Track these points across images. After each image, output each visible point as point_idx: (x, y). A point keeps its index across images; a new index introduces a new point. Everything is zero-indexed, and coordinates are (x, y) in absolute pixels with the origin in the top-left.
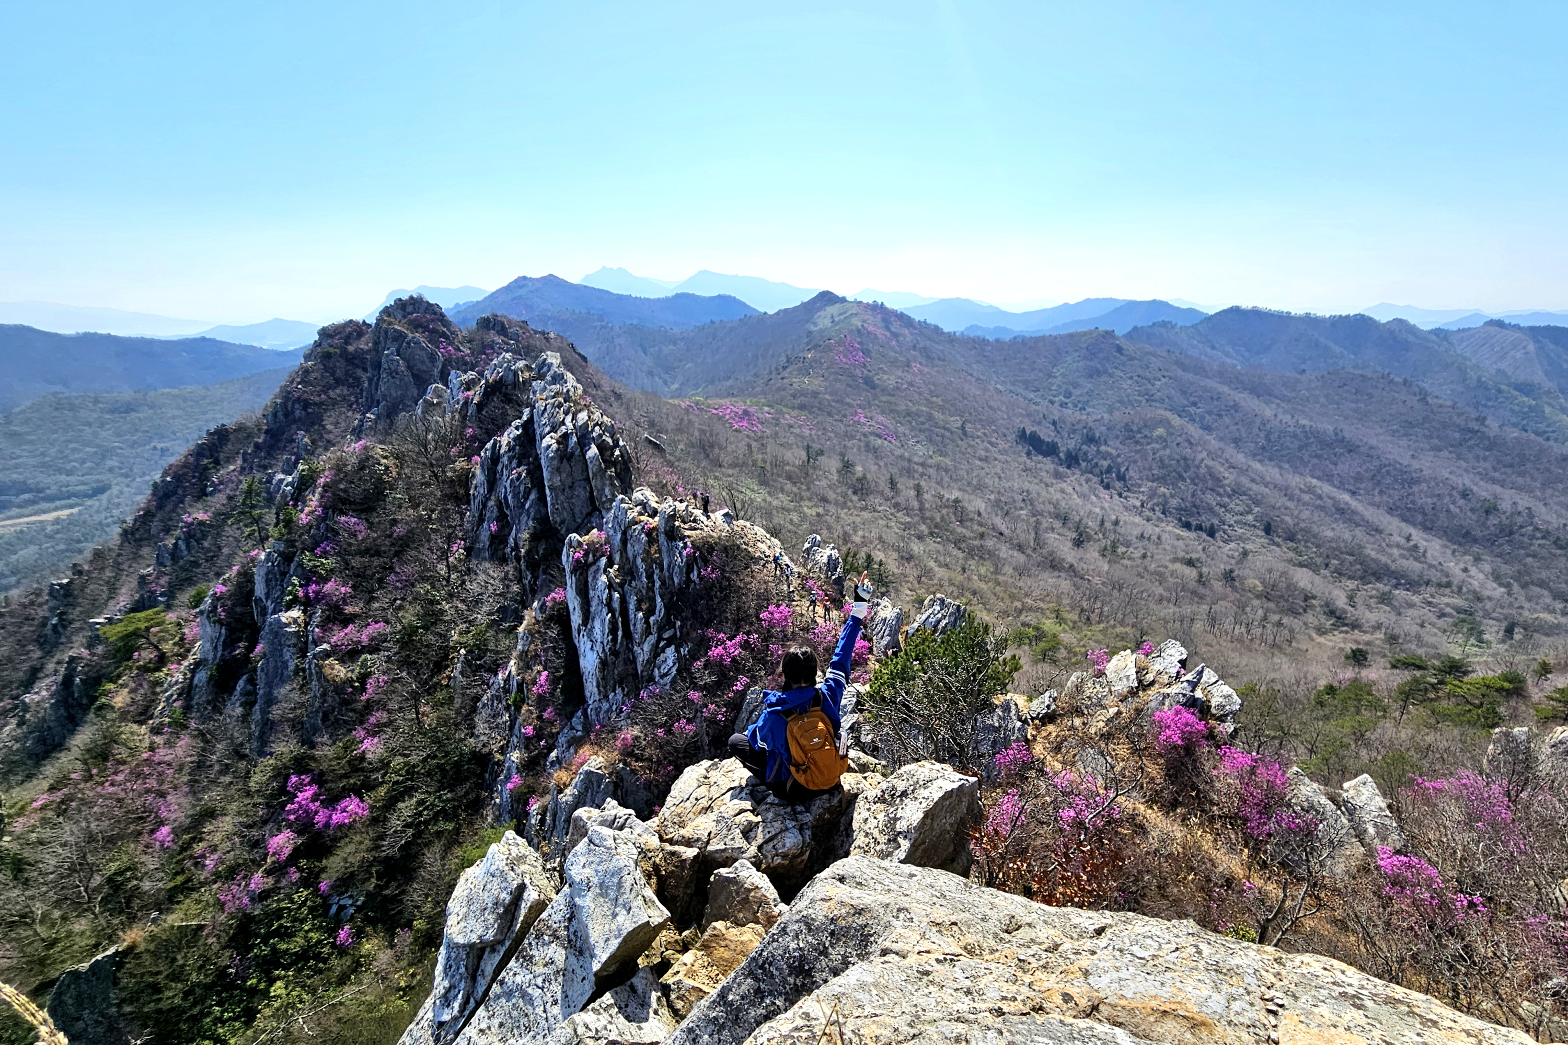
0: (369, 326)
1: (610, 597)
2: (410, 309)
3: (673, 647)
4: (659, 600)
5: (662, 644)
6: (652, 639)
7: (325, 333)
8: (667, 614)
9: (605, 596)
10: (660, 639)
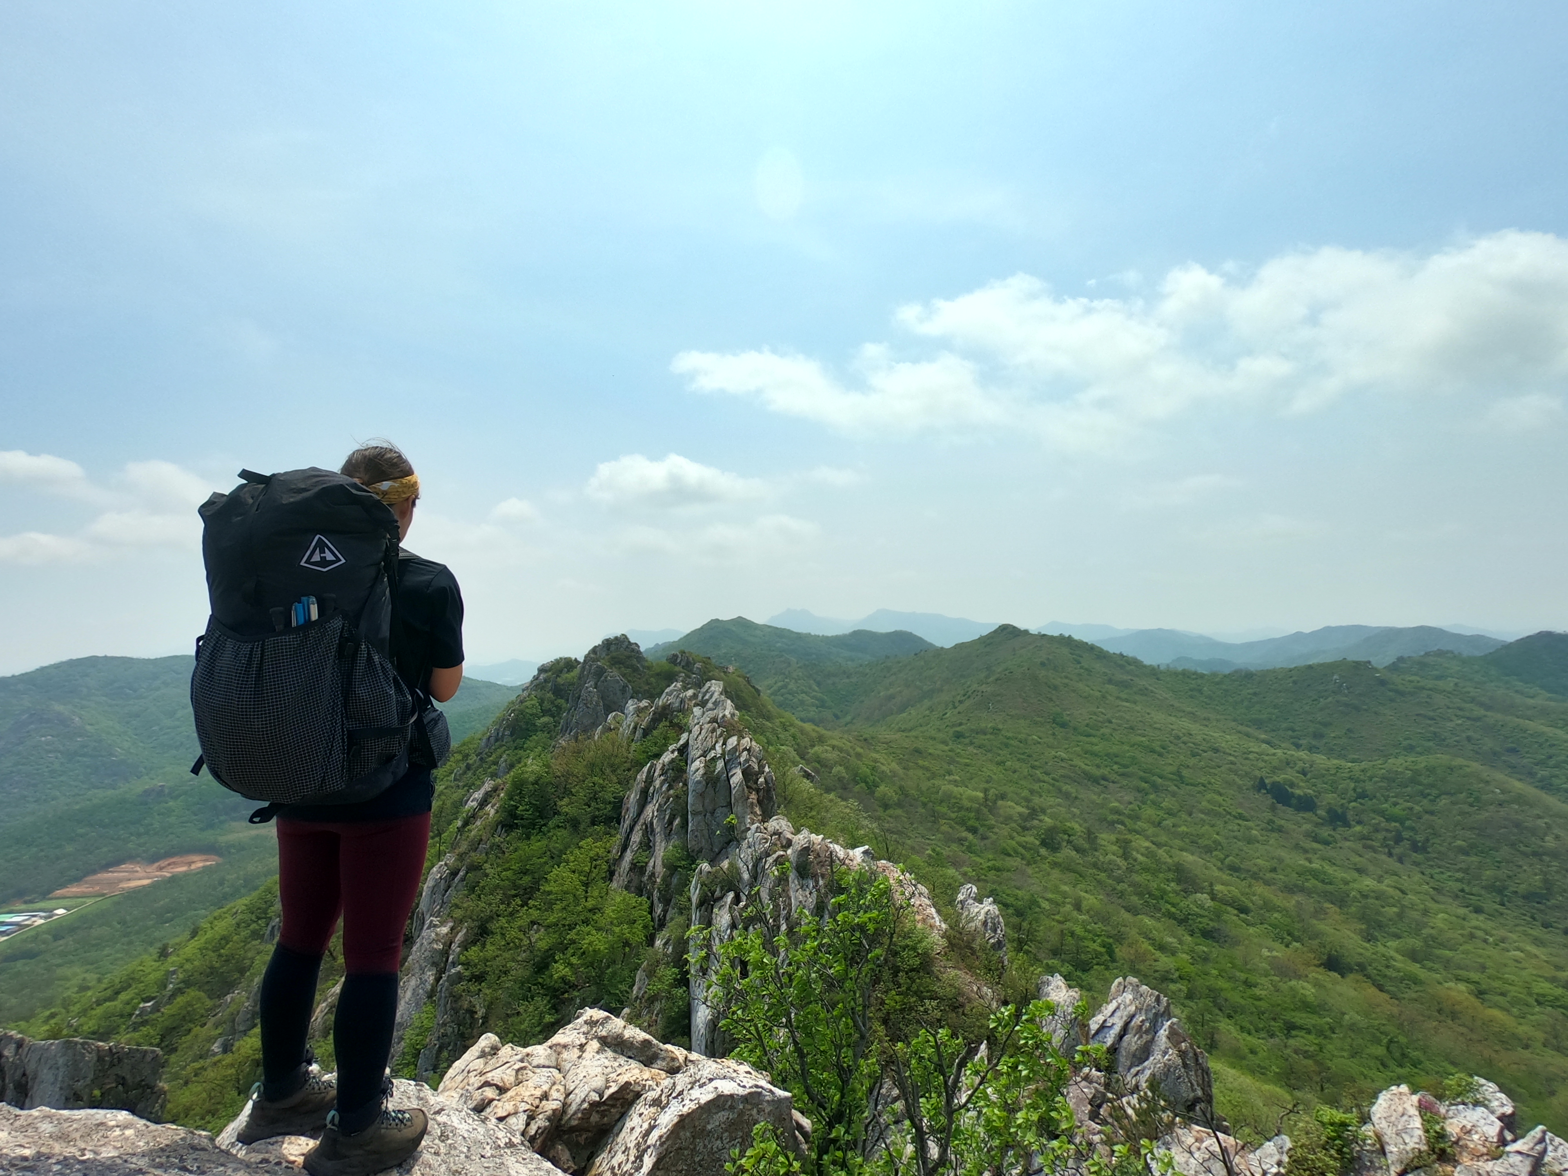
0: (579, 663)
2: (613, 648)
7: (542, 670)
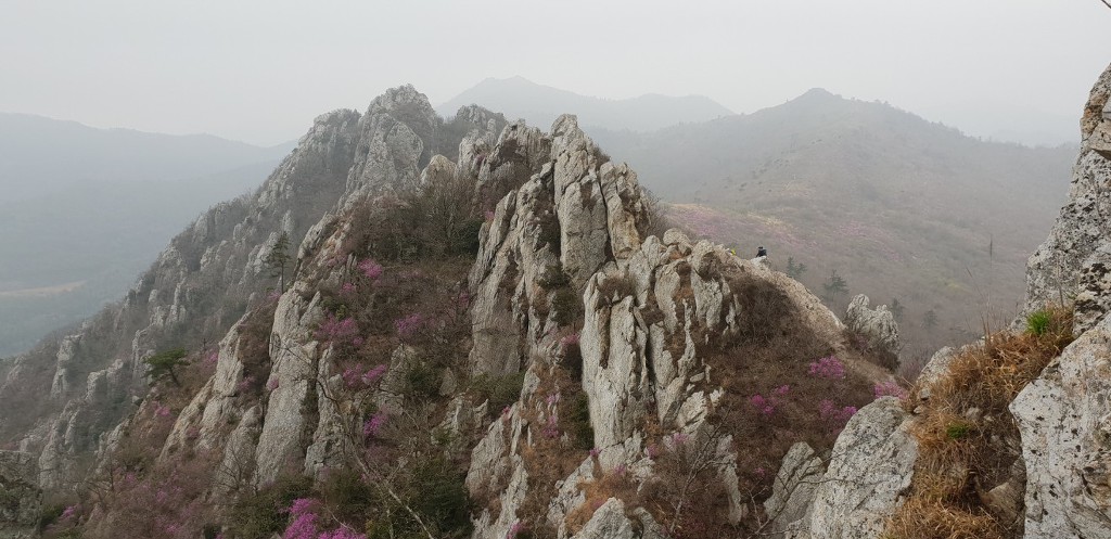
0: (360, 116)
1: (636, 336)
3: (702, 393)
4: (689, 340)
5: (689, 388)
6: (679, 382)
8: (698, 358)
9: (630, 334)
10: (687, 382)
